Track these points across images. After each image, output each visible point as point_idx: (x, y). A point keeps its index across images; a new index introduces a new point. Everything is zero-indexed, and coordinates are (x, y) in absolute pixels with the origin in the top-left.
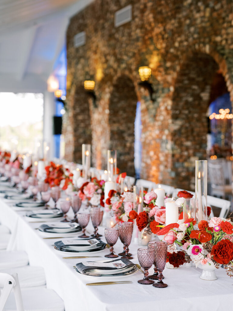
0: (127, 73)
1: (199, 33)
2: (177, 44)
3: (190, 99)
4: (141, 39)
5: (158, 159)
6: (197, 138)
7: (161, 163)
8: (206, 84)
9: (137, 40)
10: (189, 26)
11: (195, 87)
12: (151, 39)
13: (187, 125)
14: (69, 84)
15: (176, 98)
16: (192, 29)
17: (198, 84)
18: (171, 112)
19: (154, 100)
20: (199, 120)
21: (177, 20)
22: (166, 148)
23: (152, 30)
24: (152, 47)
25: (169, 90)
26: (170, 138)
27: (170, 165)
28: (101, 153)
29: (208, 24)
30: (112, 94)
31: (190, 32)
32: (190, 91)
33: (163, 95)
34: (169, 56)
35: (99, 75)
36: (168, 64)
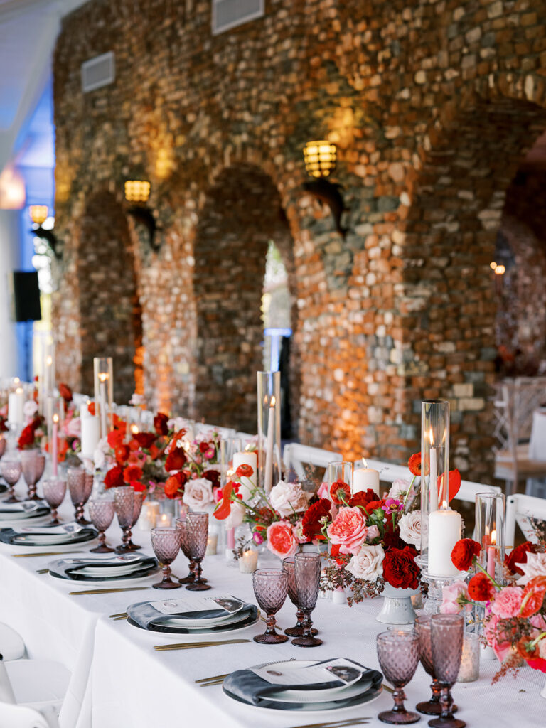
0: (252, 157)
1: (496, 46)
2: (421, 78)
3: (453, 228)
4: (296, 66)
5: (360, 389)
6: (468, 333)
7: (371, 401)
8: (495, 187)
9: (286, 67)
10: (463, 25)
11: (466, 195)
12: (331, 64)
13: (445, 297)
14: (64, 188)
15: (415, 224)
16: (474, 34)
17: (474, 185)
18: (401, 265)
19: (344, 232)
20: (473, 283)
21: (420, 11)
22: (389, 362)
23: (337, 39)
24: (333, 88)
25: (397, 203)
26: (398, 333)
27: (398, 407)
28: (171, 372)
29: (529, 19)
30: (204, 215)
31: (466, 44)
32: (454, 206)
33: (375, 217)
34: (394, 109)
35: (163, 164)
36: (393, 133)
